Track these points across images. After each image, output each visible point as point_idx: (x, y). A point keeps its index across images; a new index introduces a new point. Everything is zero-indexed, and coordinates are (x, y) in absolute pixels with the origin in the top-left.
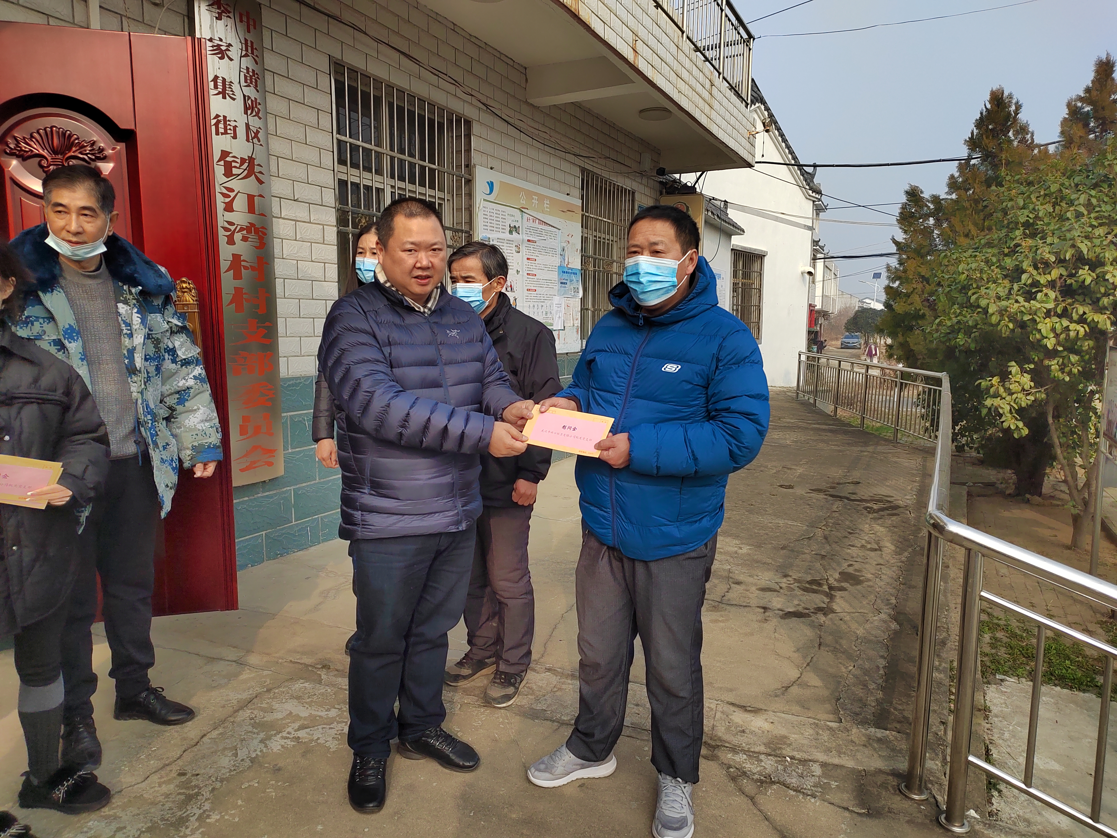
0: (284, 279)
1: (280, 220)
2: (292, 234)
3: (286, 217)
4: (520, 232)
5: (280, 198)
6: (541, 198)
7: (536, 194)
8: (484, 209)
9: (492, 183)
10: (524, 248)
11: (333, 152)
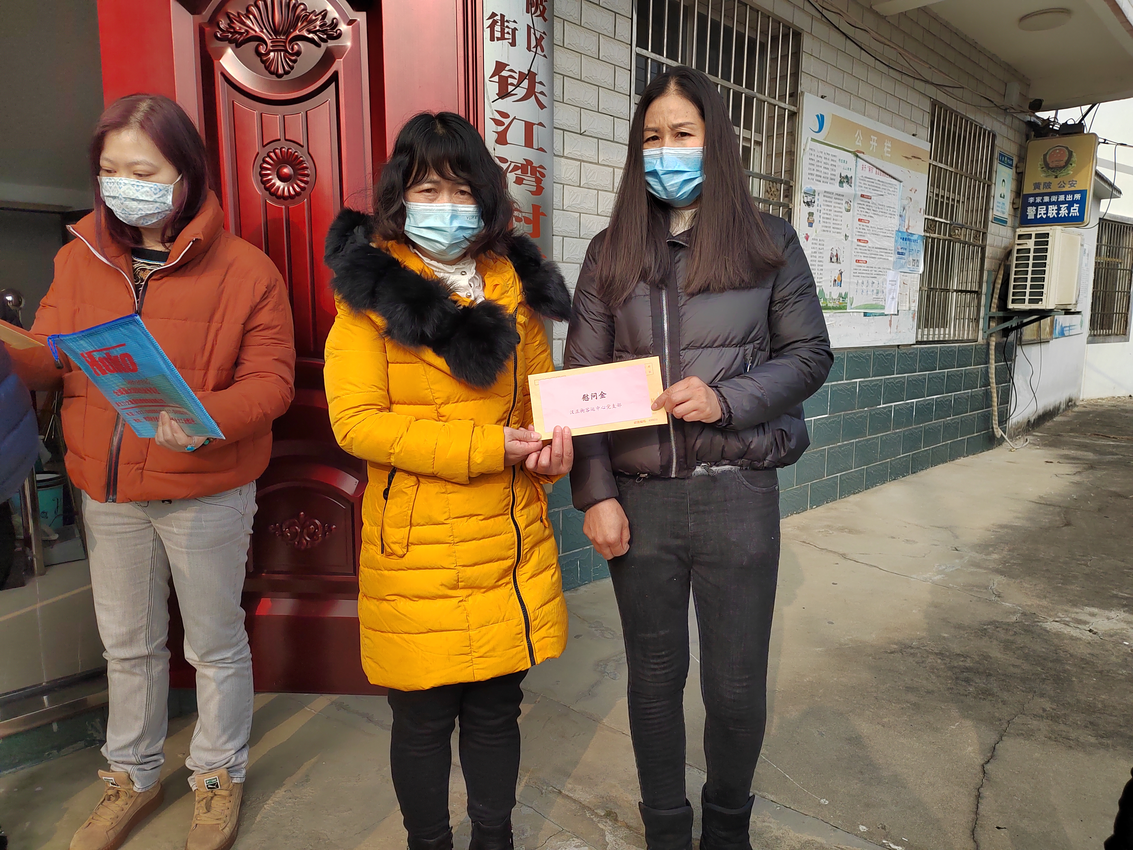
0: (564, 237)
1: (563, 159)
2: (576, 178)
3: (570, 156)
4: (853, 185)
5: (564, 130)
6: (882, 138)
7: (876, 133)
8: (811, 152)
9: (822, 116)
10: (856, 205)
11: (630, 71)
